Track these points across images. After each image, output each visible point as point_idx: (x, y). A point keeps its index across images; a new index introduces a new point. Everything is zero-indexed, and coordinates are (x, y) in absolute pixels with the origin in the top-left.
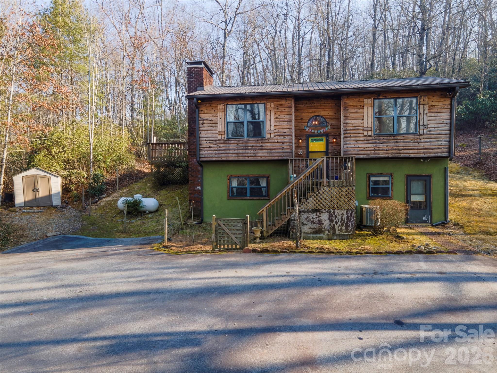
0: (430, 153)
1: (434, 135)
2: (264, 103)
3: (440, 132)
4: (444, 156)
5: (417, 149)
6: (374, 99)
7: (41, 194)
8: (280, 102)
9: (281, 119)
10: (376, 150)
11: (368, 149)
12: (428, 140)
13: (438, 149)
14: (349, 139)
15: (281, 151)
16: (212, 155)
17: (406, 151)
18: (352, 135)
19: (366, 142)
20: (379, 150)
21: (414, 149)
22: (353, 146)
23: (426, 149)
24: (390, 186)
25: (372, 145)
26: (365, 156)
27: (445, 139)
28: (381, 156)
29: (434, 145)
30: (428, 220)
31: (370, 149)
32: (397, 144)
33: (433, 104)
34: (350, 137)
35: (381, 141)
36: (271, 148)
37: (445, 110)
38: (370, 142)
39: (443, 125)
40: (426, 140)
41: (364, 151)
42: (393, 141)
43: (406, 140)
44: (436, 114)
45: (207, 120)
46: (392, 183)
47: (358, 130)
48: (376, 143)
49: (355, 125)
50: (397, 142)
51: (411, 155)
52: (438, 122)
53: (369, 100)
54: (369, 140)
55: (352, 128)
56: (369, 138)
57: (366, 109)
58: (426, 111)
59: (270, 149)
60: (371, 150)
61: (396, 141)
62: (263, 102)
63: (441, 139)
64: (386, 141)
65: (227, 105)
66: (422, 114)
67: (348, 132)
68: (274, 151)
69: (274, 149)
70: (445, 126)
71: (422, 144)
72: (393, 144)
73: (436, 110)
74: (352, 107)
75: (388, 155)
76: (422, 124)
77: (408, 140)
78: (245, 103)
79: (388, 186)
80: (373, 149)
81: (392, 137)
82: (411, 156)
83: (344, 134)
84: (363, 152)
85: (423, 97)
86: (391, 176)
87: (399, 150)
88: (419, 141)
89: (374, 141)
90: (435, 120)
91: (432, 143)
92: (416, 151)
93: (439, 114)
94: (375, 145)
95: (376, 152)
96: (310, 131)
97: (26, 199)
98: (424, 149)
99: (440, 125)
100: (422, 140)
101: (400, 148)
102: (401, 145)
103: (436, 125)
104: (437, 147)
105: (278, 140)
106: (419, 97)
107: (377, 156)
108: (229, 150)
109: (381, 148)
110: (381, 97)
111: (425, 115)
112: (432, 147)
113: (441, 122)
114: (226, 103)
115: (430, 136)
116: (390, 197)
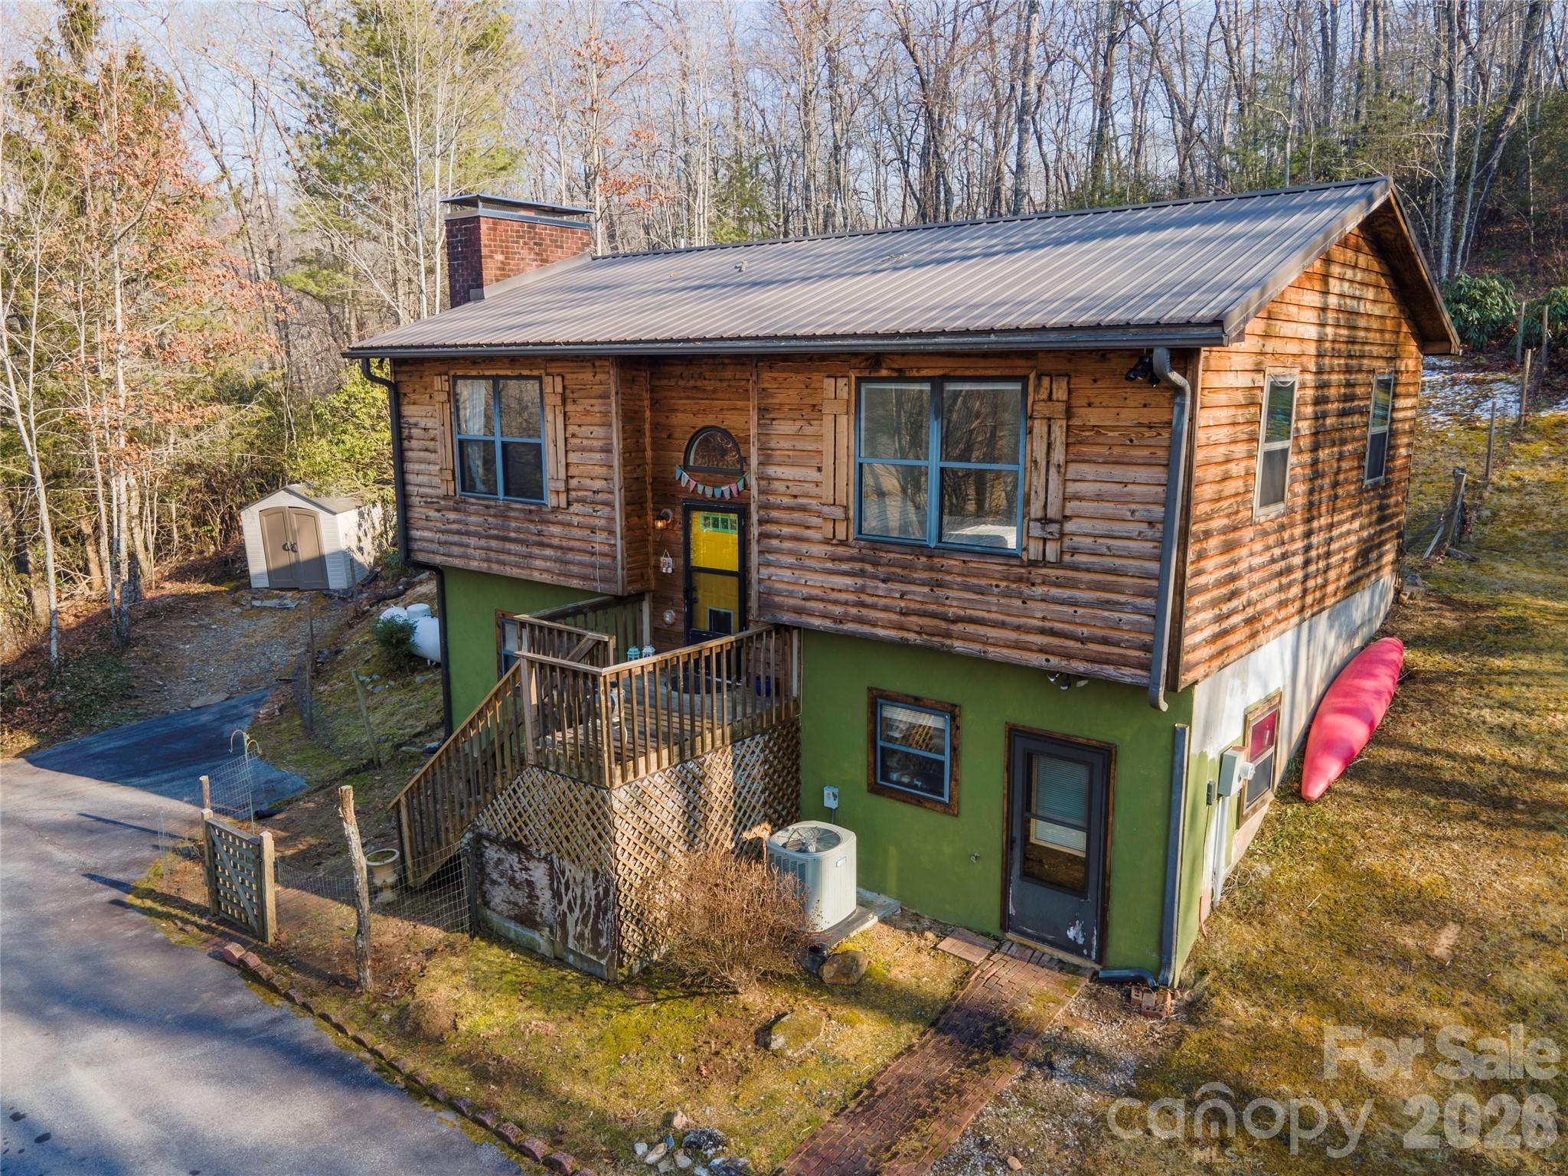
0: (1069, 656)
1: (1088, 570)
2: (539, 378)
3: (1118, 562)
4: (1129, 680)
5: (1018, 628)
6: (860, 380)
7: (306, 552)
8: (580, 376)
9: (585, 442)
10: (862, 604)
11: (835, 595)
12: (1065, 593)
13: (1105, 641)
14: (775, 542)
15: (586, 558)
16: (434, 547)
17: (971, 628)
18: (786, 530)
19: (829, 565)
20: (874, 607)
21: (1003, 625)
22: (787, 573)
23: (1053, 633)
24: (946, 758)
25: (848, 581)
26: (828, 623)
27: (1138, 601)
28: (881, 632)
29: (1088, 622)
30: (1088, 944)
31: (843, 596)
32: (939, 592)
33: (1094, 417)
34: (780, 537)
35: (882, 571)
36: (564, 543)
37: (1146, 452)
38: (845, 567)
39: (1134, 528)
40: (1055, 592)
41: (822, 600)
42: (925, 575)
43: (975, 581)
44: (1104, 470)
45: (416, 425)
46: (954, 749)
47: (803, 509)
48: (862, 574)
49: (794, 490)
50: (940, 584)
51: (993, 652)
52: (1108, 508)
53: (841, 382)
54: (841, 560)
55: (786, 501)
56: (841, 551)
57: (828, 420)
58: (1058, 456)
59: (560, 548)
60: (846, 603)
61: (934, 575)
62: (535, 373)
63: (1122, 598)
64: (898, 571)
65: (456, 378)
66: (1043, 464)
67: (774, 514)
68: (570, 556)
69: (571, 549)
70: (1141, 537)
71: (1038, 609)
72: (926, 589)
73: (1104, 450)
74: (786, 408)
75: (906, 635)
76: (1040, 514)
77: (983, 582)
78: (493, 373)
79: (939, 757)
80: (852, 597)
81: (923, 559)
82: (990, 656)
83: (761, 522)
84: (821, 606)
85: (1046, 381)
86: (953, 718)
87: (946, 619)
88: (1026, 590)
89: (858, 566)
90: (1099, 498)
91: (1080, 611)
92: (1013, 636)
93: (1119, 472)
94: (860, 581)
95: (865, 612)
96: (693, 484)
97: (271, 566)
98: (1042, 631)
99: (1117, 527)
100: (1039, 590)
101: (951, 612)
102: (955, 602)
103: (1102, 527)
104: (1099, 632)
105: (580, 519)
106: (1032, 376)
107: (866, 629)
108: (468, 533)
109: (882, 602)
110: (884, 373)
111: (1053, 471)
112: (1079, 630)
113: (1124, 511)
114: (452, 373)
115: (1070, 574)
116: (947, 806)
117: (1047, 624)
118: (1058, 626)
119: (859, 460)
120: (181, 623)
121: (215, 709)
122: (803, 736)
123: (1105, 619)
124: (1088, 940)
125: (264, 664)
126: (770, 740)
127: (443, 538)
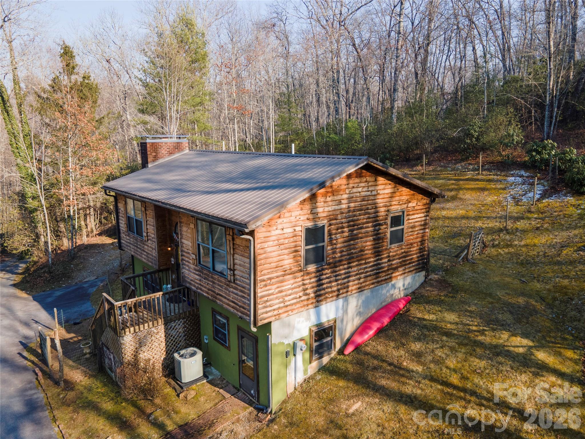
1: (239, 286)
2: (141, 202)
5: (228, 300)
6: (197, 219)
9: (150, 223)
10: (201, 285)
12: (236, 292)
14: (184, 262)
15: (152, 257)
18: (186, 259)
19: (194, 271)
20: (203, 286)
21: (225, 298)
22: (187, 272)
24: (227, 333)
25: (198, 277)
31: (197, 281)
32: (214, 285)
33: (238, 242)
34: (186, 261)
35: (204, 276)
38: (197, 273)
40: (234, 291)
42: (211, 279)
43: (220, 284)
46: (228, 331)
47: (188, 253)
48: (200, 276)
49: (187, 247)
50: (214, 283)
52: (242, 269)
53: (193, 218)
54: (196, 271)
55: (185, 250)
56: (196, 268)
58: (232, 251)
59: (147, 253)
60: (198, 284)
61: (213, 280)
64: (207, 277)
66: (229, 253)
67: (184, 254)
68: (149, 255)
69: (149, 253)
71: (231, 295)
72: (212, 284)
73: (240, 252)
74: (184, 223)
75: (209, 296)
76: (229, 267)
77: (222, 284)
79: (225, 332)
80: (199, 282)
84: (194, 283)
85: (228, 229)
86: (227, 321)
87: (216, 293)
89: (199, 273)
93: (243, 259)
94: (200, 278)
96: (176, 238)
99: (244, 275)
100: (231, 289)
102: (217, 288)
103: (241, 274)
104: (242, 305)
105: (150, 245)
107: (202, 292)
108: (131, 244)
111: (231, 255)
115: (237, 286)
116: (228, 347)
117: (234, 300)
118: (236, 301)
119: (197, 242)
120: (93, 251)
121: (90, 282)
122: (201, 319)
123: (243, 301)
124: (255, 395)
125: (111, 267)
126: (186, 321)
127: (127, 244)
